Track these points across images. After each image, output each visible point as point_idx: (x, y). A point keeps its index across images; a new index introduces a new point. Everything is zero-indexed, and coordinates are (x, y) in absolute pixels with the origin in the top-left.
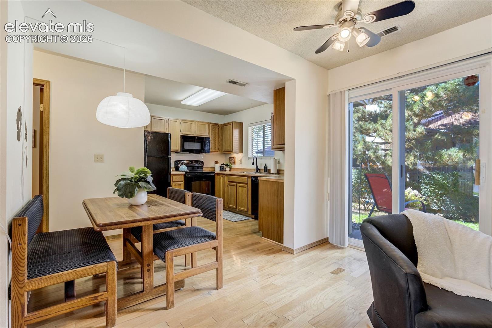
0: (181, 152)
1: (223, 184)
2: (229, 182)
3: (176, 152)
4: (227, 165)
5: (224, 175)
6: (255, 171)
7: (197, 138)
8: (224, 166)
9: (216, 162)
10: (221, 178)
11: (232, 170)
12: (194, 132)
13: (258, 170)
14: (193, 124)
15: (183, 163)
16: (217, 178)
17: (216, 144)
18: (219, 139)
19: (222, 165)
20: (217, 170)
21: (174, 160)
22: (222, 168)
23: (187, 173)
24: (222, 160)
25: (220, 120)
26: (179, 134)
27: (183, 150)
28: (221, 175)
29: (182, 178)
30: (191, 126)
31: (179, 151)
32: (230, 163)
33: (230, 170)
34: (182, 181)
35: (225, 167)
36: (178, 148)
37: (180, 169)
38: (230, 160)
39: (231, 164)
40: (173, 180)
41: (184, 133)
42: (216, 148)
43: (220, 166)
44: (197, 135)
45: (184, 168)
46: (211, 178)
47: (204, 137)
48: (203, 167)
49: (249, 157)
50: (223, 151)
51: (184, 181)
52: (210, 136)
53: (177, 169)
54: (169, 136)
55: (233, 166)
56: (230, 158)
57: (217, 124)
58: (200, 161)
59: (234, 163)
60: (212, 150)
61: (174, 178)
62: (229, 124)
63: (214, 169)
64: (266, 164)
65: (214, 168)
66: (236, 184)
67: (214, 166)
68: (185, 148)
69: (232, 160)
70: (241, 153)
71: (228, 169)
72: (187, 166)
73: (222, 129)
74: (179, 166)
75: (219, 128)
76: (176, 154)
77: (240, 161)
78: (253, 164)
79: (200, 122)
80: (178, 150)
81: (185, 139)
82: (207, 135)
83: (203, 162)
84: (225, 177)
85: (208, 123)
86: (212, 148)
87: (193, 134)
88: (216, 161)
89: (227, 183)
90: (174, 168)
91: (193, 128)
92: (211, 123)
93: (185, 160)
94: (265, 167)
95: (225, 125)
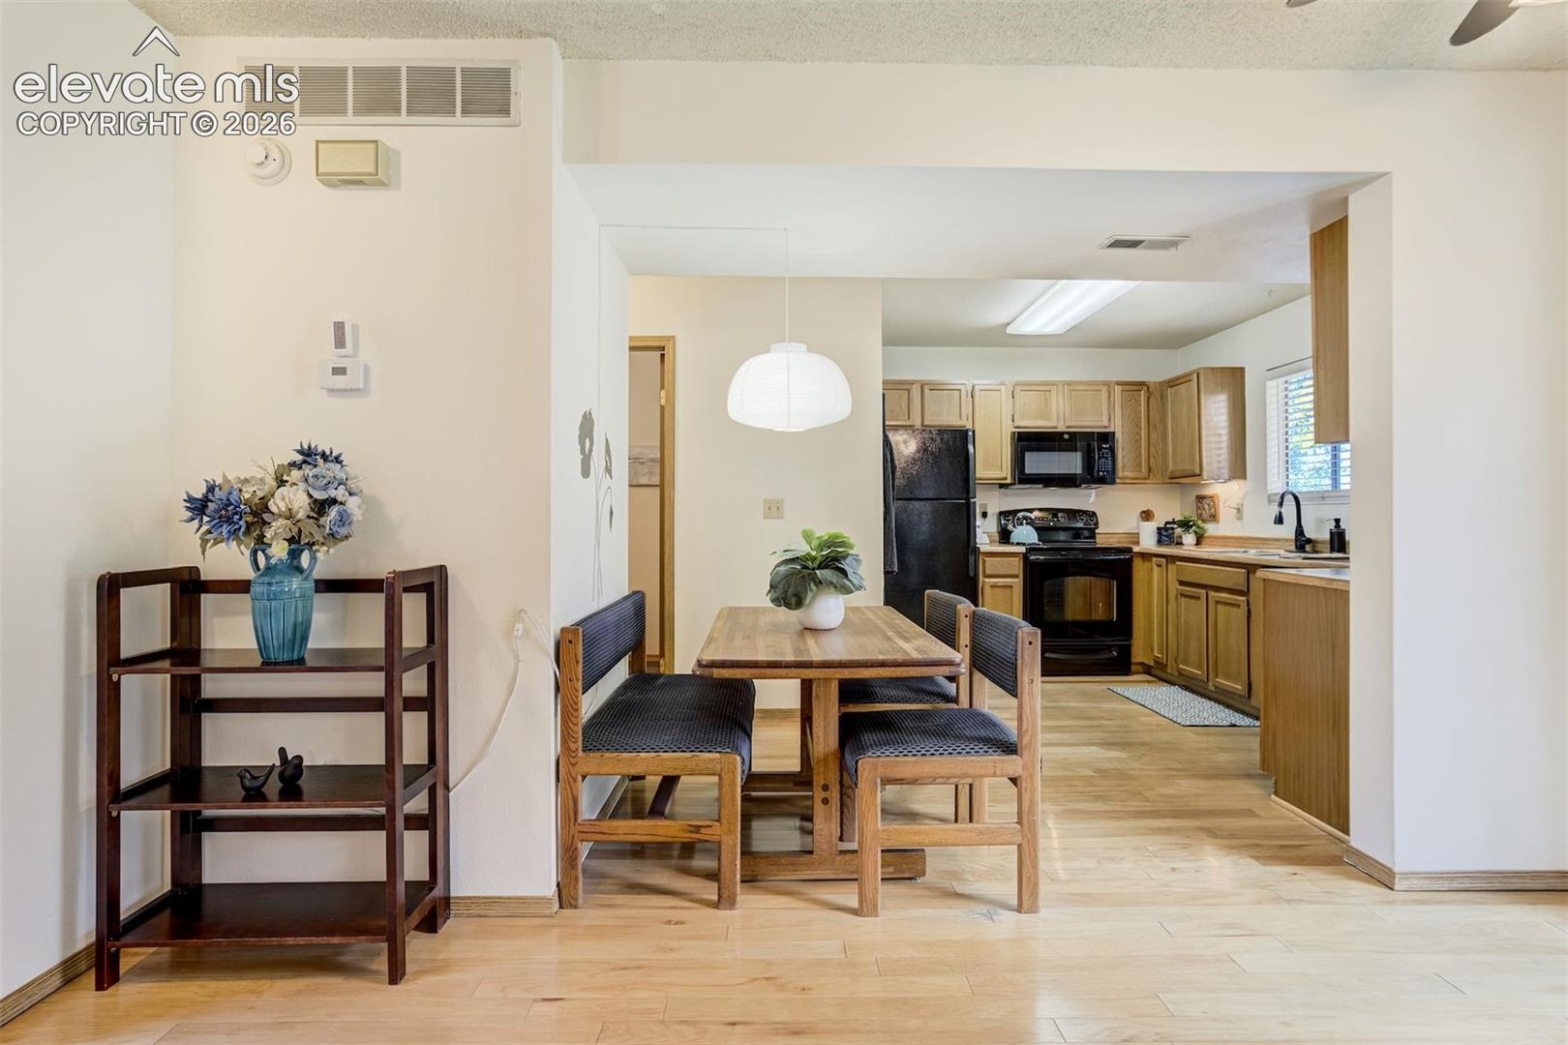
0: (1014, 484)
1: (1160, 591)
2: (1182, 583)
3: (1002, 486)
4: (1186, 525)
5: (1164, 560)
6: (1293, 548)
7: (1066, 436)
8: (1173, 529)
9: (1147, 515)
10: (1155, 567)
11: (1205, 541)
12: (1058, 421)
13: (1302, 542)
14: (1054, 393)
15: (1025, 518)
16: (1139, 569)
17: (1140, 454)
18: (1153, 435)
19: (1167, 523)
20: (1148, 542)
21: (998, 511)
22: (1165, 535)
23: (1032, 549)
24: (1169, 508)
25: (1155, 368)
26: (1009, 429)
27: (1023, 478)
28: (1154, 559)
29: (1016, 566)
30: (1046, 399)
31: (1009, 481)
32: (1200, 516)
33: (1198, 543)
34: (1016, 576)
35: (1179, 531)
36: (1005, 472)
37: (1014, 538)
38: (1198, 508)
39: (1204, 521)
40: (988, 572)
41: (1022, 424)
42: (1140, 465)
43: (1158, 529)
44: (1068, 427)
45: (1025, 534)
46: (1118, 567)
47: (1094, 433)
48: (1097, 531)
49: (1269, 496)
50: (1168, 474)
51: (1021, 576)
52: (1118, 427)
53: (1005, 536)
54: (970, 439)
55: (1211, 529)
56: (1200, 498)
57: (1142, 384)
58: (1085, 512)
59: (1214, 518)
60: (1126, 474)
61: (991, 565)
62: (1188, 378)
63: (1138, 538)
64: (1337, 521)
65: (1138, 534)
66: (1204, 591)
67: (1138, 527)
68: (1027, 471)
69: (1206, 507)
70: (1241, 482)
71: (1189, 539)
72: (1037, 529)
73: (1163, 398)
74: (1010, 527)
75: (1152, 398)
76: (1003, 490)
77: (1235, 511)
78: (1279, 520)
79: (1081, 383)
80: (1006, 479)
81: (1028, 442)
82: (1106, 424)
83: (1094, 513)
84: (1169, 566)
85: (1107, 384)
86: (1123, 467)
87: (1055, 424)
88: (1143, 512)
89: (1174, 586)
90: (997, 535)
91: (1054, 406)
92: (1118, 383)
93: (1031, 511)
94: (1332, 534)
95: (1173, 383)
